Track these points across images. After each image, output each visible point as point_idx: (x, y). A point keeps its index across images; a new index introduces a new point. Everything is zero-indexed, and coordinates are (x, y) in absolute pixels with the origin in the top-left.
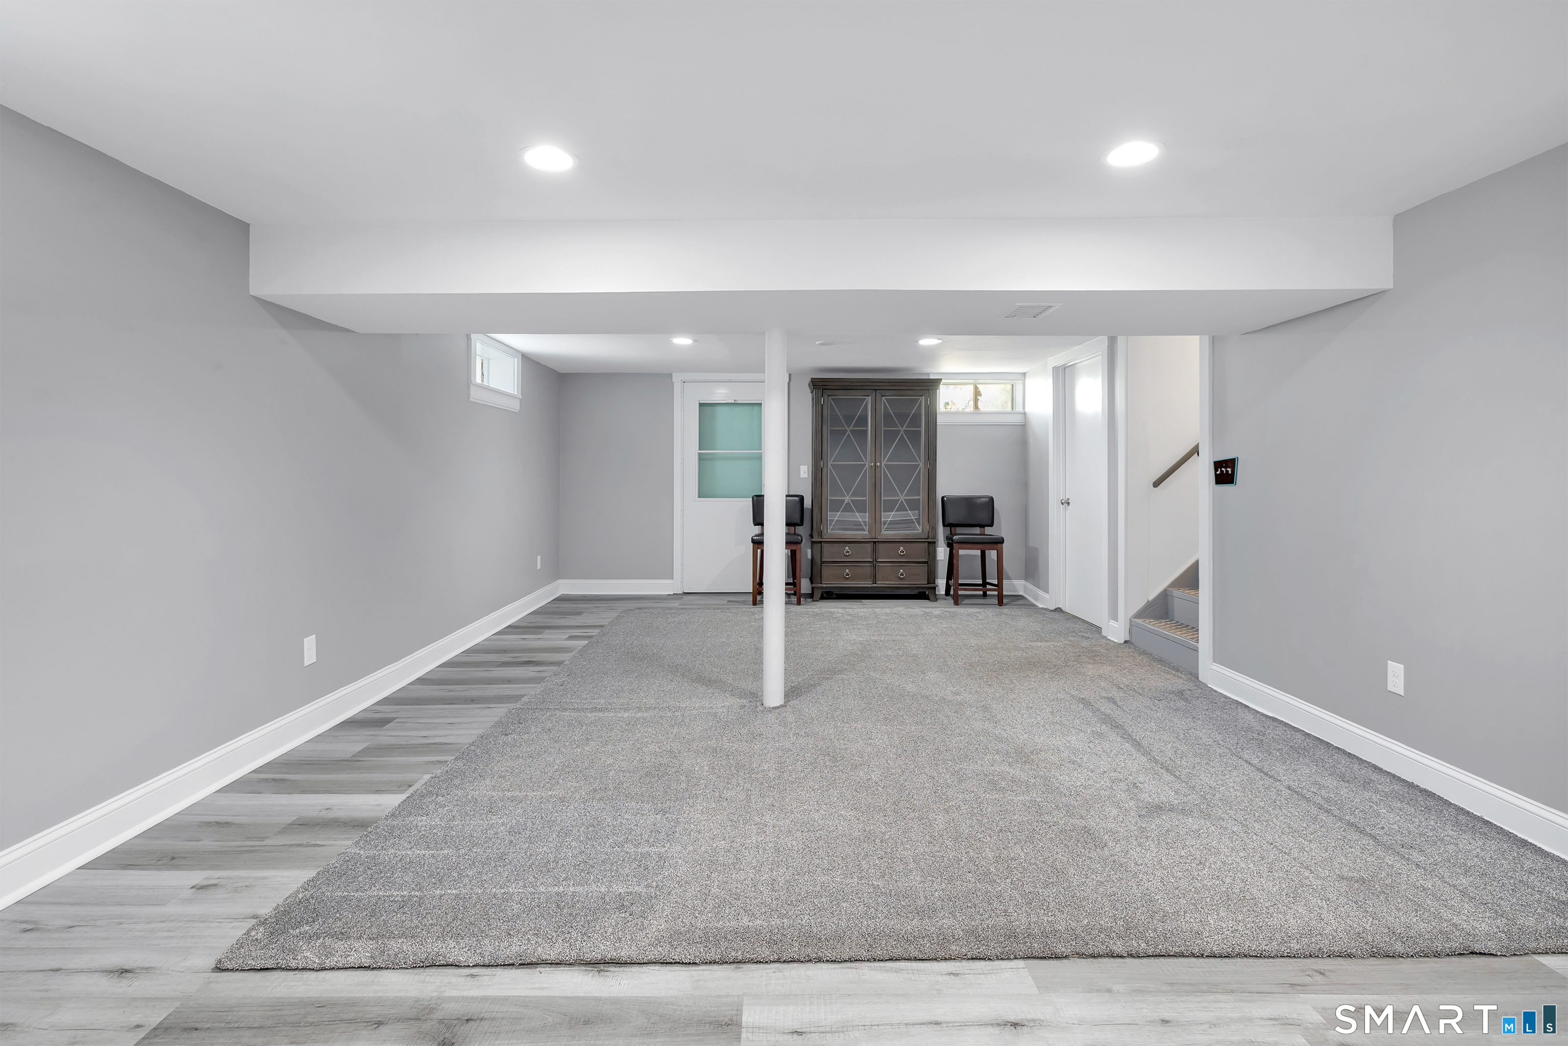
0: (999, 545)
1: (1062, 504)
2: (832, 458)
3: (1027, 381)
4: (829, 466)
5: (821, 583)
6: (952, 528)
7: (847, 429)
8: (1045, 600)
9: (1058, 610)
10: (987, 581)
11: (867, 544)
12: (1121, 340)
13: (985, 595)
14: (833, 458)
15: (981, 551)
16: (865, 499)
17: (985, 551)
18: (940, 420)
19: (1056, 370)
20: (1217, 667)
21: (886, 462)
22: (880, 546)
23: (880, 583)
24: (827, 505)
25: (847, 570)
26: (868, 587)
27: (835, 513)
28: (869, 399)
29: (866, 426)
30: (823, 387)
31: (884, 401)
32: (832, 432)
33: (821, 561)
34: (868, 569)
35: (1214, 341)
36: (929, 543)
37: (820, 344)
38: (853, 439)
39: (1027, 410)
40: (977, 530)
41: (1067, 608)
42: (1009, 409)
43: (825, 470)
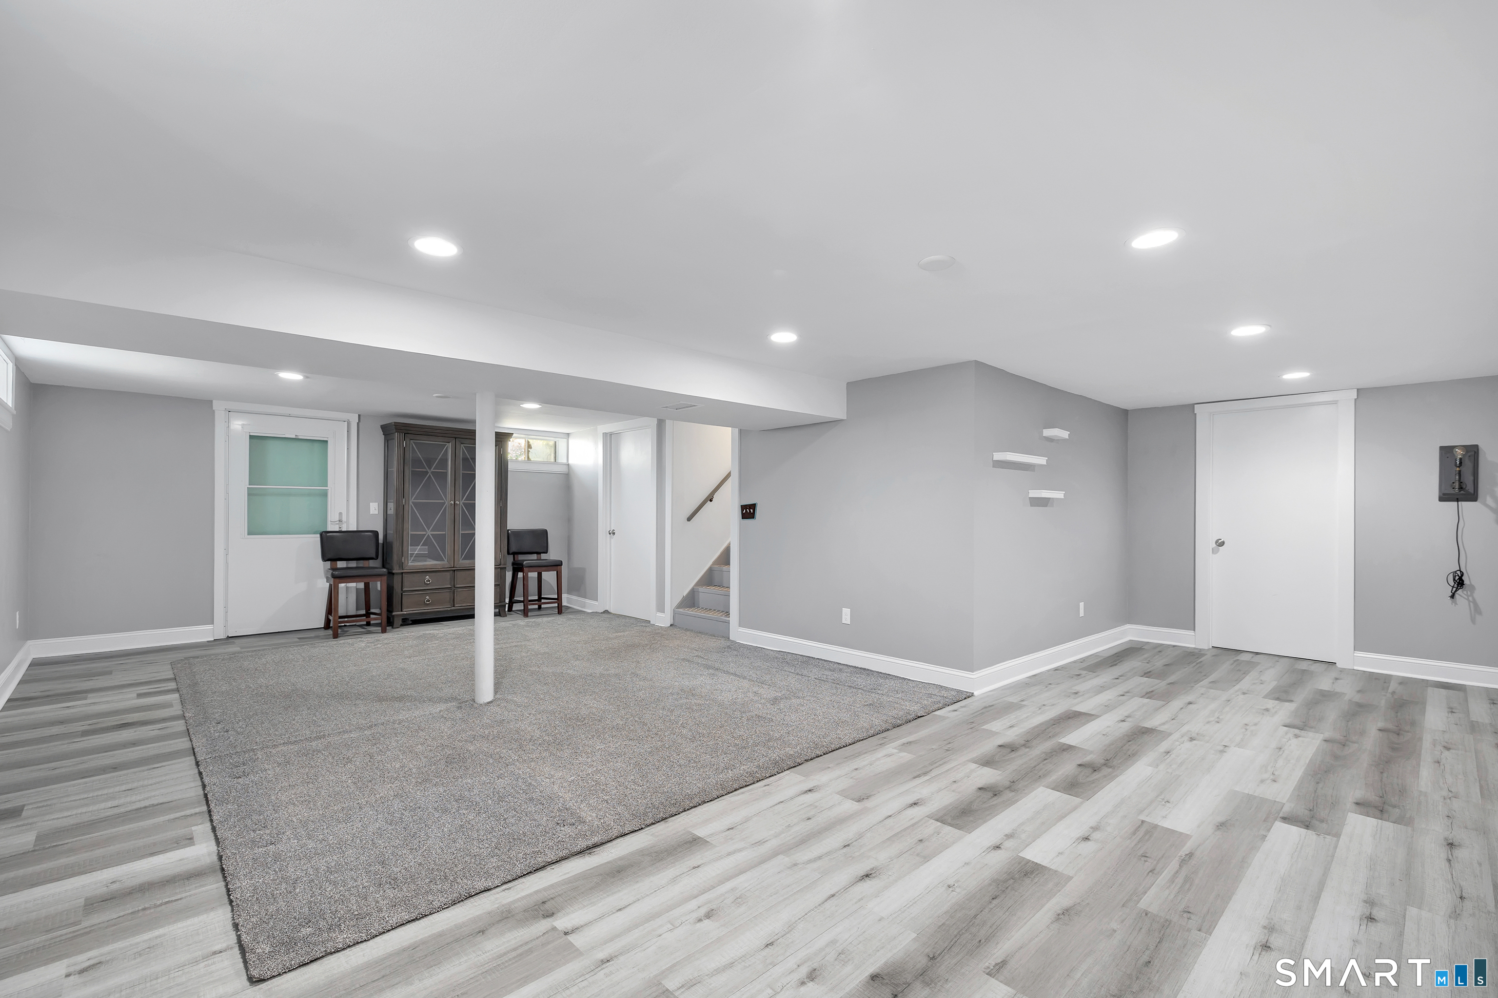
0: (559, 567)
1: (610, 534)
2: (413, 496)
3: (570, 441)
4: (411, 503)
5: (402, 611)
6: (515, 556)
7: (429, 471)
8: (591, 606)
9: (606, 612)
10: (542, 596)
11: (446, 573)
12: (668, 423)
13: (540, 608)
14: (415, 496)
15: (538, 573)
16: (444, 533)
17: (541, 573)
18: (511, 467)
19: (605, 435)
20: (742, 630)
21: (464, 500)
22: (458, 574)
23: (458, 606)
24: (408, 539)
25: (427, 597)
26: (448, 610)
27: (416, 547)
28: (449, 446)
29: (446, 467)
30: (406, 432)
31: (463, 449)
32: (414, 473)
33: (402, 590)
34: (447, 595)
35: (741, 431)
36: (501, 568)
37: (437, 397)
38: (434, 479)
39: (570, 462)
40: (535, 557)
41: (611, 611)
42: (553, 460)
43: (406, 507)
